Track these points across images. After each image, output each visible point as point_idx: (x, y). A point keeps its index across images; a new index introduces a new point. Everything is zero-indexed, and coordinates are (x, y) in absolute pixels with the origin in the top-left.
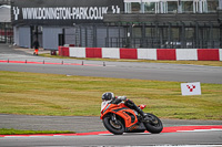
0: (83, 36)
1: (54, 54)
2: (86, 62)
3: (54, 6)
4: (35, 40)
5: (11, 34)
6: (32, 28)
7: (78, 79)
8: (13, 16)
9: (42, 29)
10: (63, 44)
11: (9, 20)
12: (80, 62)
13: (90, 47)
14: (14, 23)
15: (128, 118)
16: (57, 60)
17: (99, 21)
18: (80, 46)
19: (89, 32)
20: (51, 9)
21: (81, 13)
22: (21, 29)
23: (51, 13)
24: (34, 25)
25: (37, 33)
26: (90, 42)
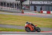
0: (46, 8)
1: (39, 12)
2: (47, 15)
3: (40, 1)
4: (35, 9)
5: (29, 7)
6: (34, 6)
7: (45, 19)
8: (30, 3)
9: (36, 6)
10: (41, 10)
11: (29, 4)
12: (45, 14)
13: (48, 11)
14: (30, 5)
15: (31, 28)
16: (40, 14)
17: (50, 5)
18: (45, 11)
19: (48, 7)
20: (39, 2)
21: (46, 3)
22: (32, 6)
23: (39, 3)
24: (35, 5)
25: (35, 7)
26: (48, 10)
